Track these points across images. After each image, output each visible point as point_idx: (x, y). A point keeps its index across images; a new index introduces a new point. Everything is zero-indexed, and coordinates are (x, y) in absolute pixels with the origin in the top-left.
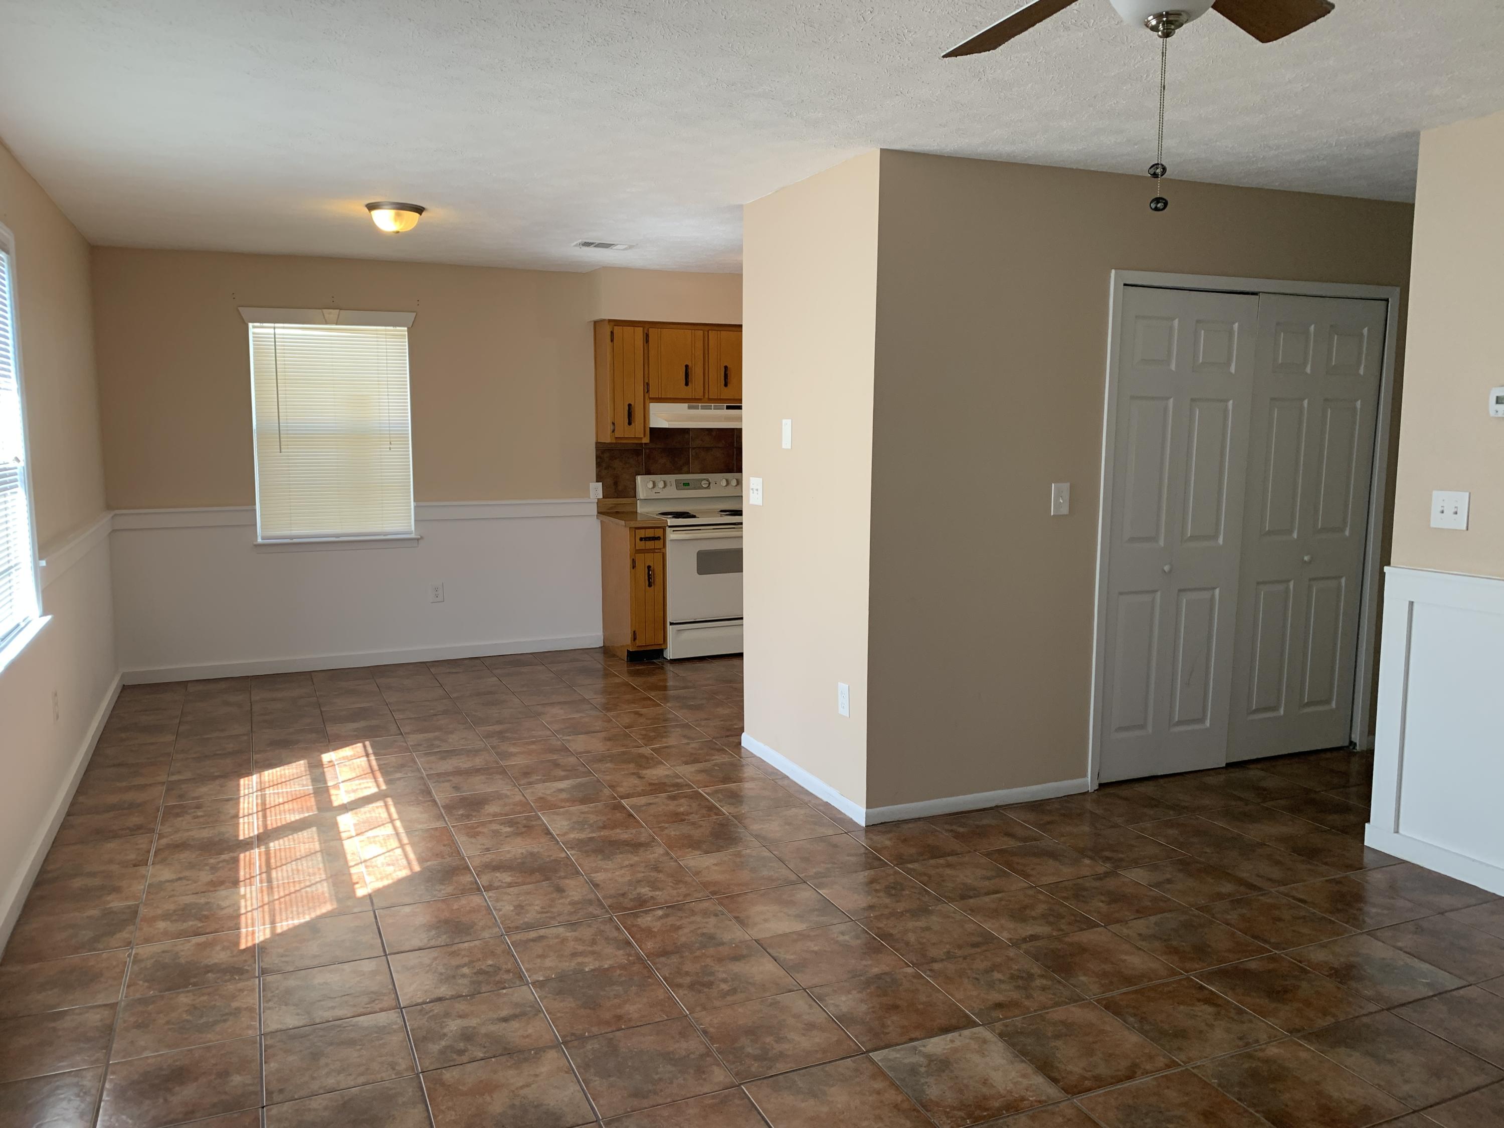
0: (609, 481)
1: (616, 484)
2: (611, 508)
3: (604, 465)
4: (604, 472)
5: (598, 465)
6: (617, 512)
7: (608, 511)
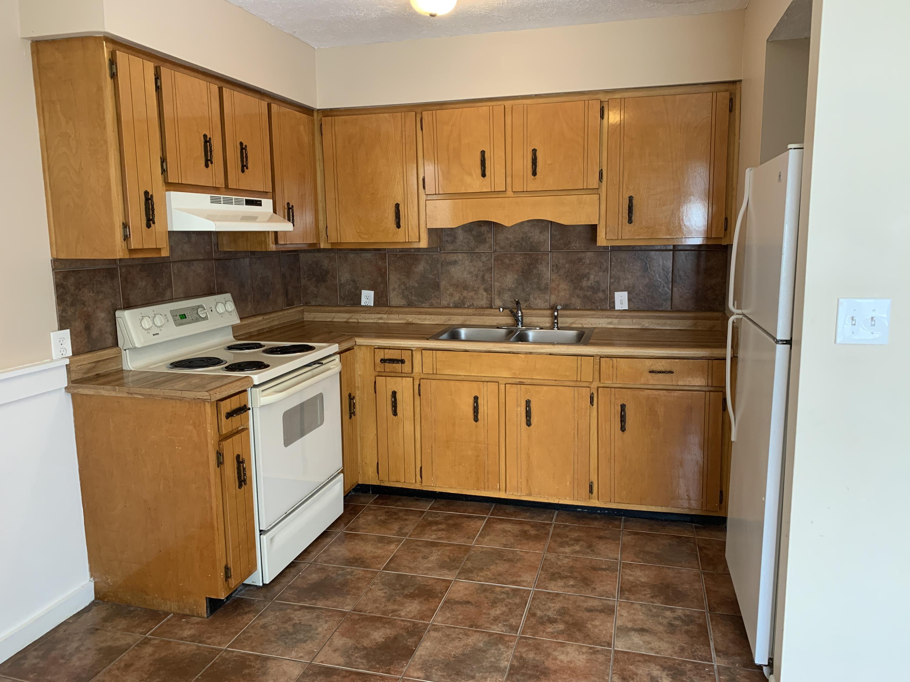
0: (79, 324)
1: (88, 328)
2: (89, 370)
3: (69, 299)
4: (70, 311)
5: (61, 298)
6: (98, 376)
7: (86, 376)
